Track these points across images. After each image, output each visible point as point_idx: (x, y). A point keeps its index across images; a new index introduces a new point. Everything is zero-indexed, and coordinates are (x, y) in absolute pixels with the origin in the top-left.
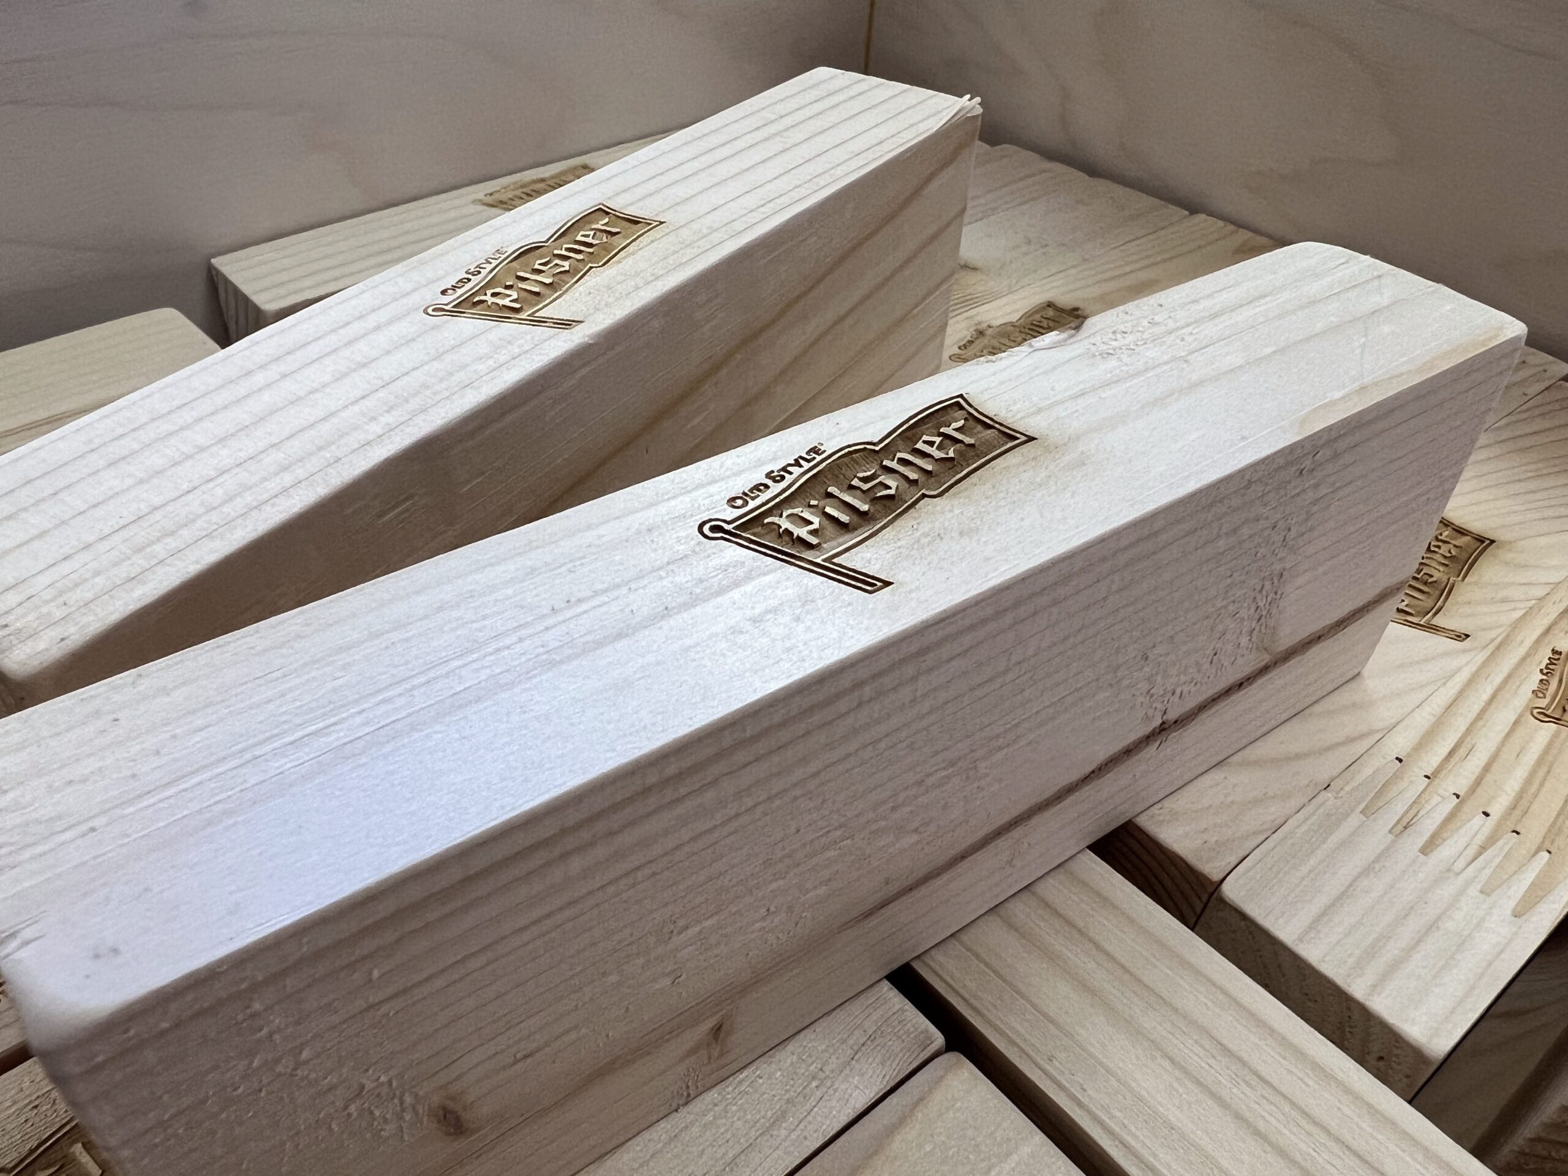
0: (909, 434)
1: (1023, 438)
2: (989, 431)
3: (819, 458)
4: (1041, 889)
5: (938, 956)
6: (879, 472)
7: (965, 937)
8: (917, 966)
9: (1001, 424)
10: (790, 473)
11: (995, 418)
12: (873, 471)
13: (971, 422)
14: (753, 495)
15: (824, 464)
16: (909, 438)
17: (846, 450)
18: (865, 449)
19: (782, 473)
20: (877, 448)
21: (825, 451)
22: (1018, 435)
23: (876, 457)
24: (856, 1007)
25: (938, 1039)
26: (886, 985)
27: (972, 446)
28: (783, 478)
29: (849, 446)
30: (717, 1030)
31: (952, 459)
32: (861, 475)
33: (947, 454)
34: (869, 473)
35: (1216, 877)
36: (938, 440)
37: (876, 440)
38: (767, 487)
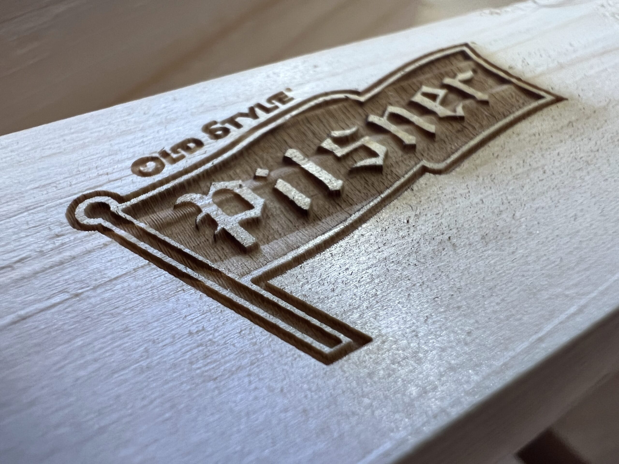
0: (404, 84)
1: (549, 98)
2: (505, 87)
3: (282, 107)
6: (362, 131)
9: (519, 79)
10: (238, 126)
11: (510, 71)
12: (354, 129)
13: (481, 76)
14: (174, 156)
15: (288, 117)
16: (404, 89)
17: (321, 100)
18: (347, 99)
19: (227, 126)
20: (362, 99)
21: (292, 99)
22: (542, 93)
23: (360, 111)
27: (485, 103)
28: (226, 131)
29: (326, 94)
31: (461, 119)
32: (337, 133)
33: (455, 111)
34: (348, 132)
36: (441, 93)
37: (361, 88)
38: (199, 144)
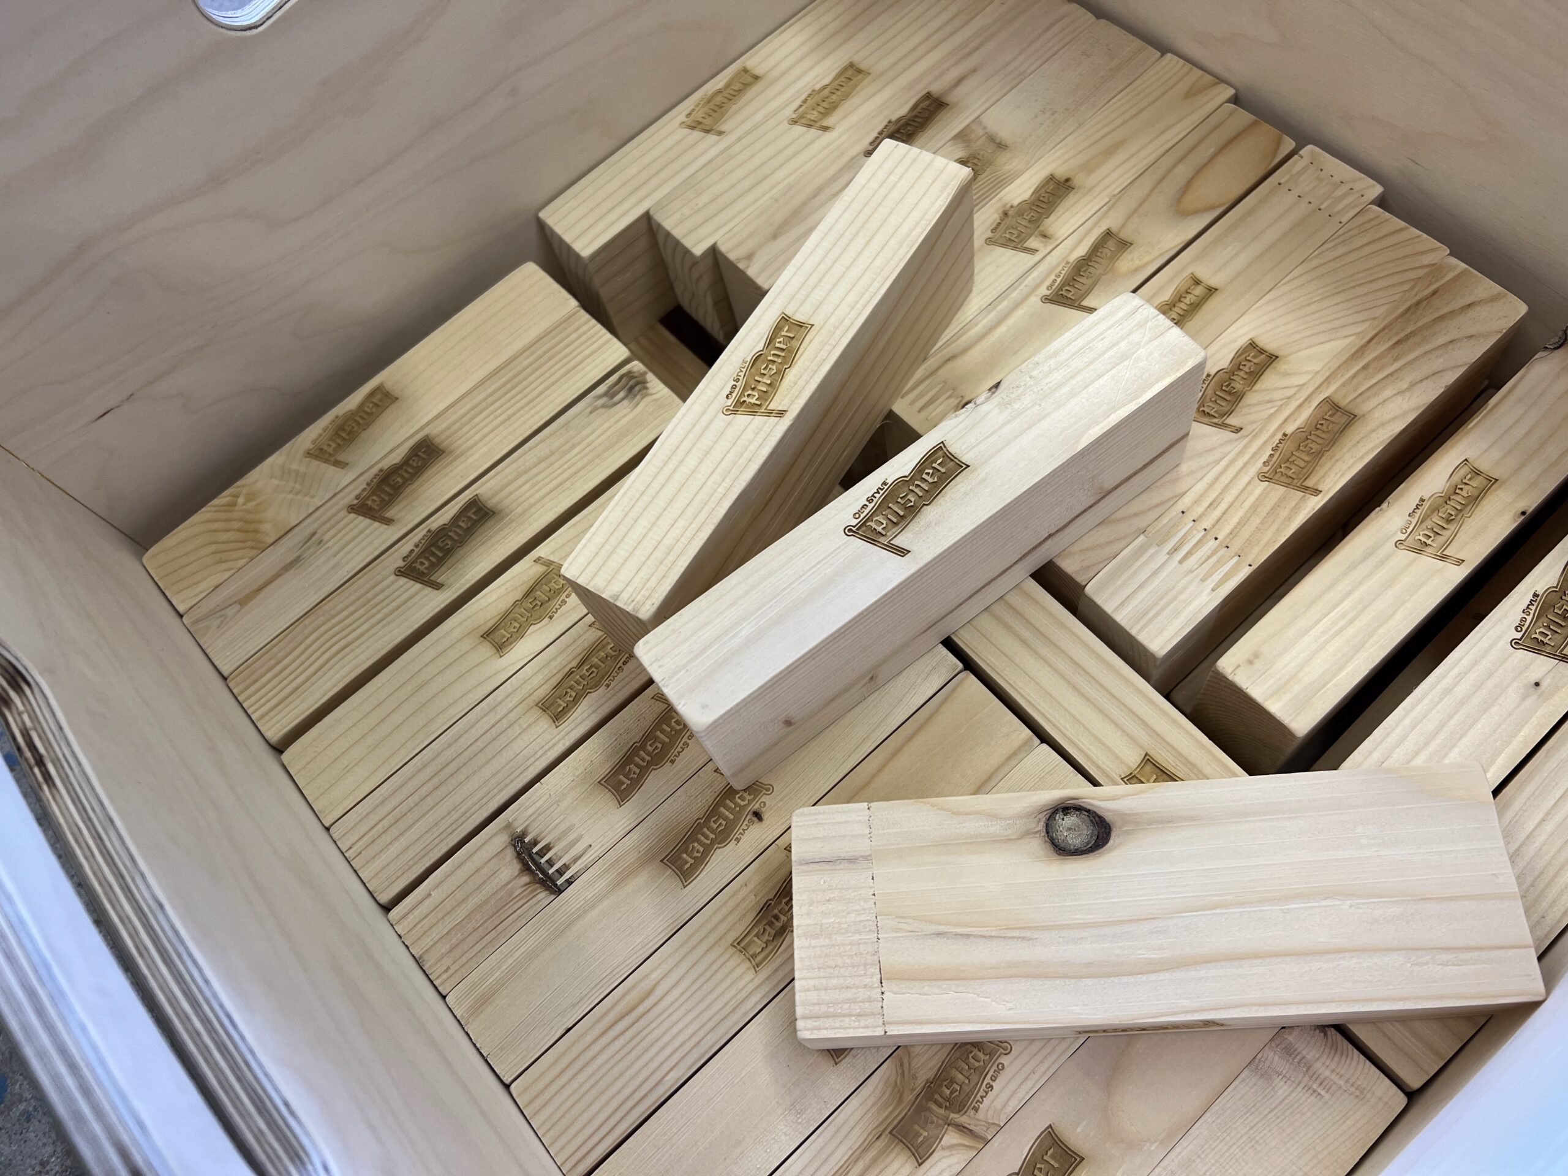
4: (1007, 597)
5: (961, 632)
7: (974, 622)
8: (953, 637)
24: (927, 657)
25: (960, 666)
26: (941, 645)
30: (872, 678)
35: (1084, 583)
